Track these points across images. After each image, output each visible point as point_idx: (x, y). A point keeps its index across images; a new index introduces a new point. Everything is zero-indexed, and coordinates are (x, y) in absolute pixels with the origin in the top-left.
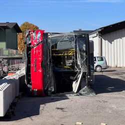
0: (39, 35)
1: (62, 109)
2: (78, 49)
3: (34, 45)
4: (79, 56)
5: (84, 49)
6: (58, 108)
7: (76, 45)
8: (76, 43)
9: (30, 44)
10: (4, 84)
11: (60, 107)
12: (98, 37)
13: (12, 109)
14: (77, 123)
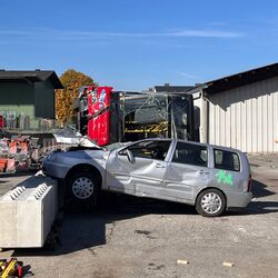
0: (103, 96)
1: (146, 233)
2: (173, 122)
3: (93, 113)
4: (174, 134)
5: (185, 121)
6: (139, 232)
7: (170, 116)
8: (169, 111)
9: (86, 112)
10: (40, 186)
11: (142, 230)
12: (201, 99)
13: (55, 232)
14: (179, 261)
